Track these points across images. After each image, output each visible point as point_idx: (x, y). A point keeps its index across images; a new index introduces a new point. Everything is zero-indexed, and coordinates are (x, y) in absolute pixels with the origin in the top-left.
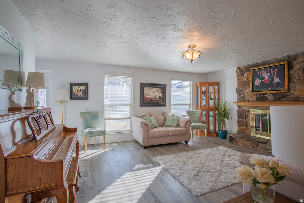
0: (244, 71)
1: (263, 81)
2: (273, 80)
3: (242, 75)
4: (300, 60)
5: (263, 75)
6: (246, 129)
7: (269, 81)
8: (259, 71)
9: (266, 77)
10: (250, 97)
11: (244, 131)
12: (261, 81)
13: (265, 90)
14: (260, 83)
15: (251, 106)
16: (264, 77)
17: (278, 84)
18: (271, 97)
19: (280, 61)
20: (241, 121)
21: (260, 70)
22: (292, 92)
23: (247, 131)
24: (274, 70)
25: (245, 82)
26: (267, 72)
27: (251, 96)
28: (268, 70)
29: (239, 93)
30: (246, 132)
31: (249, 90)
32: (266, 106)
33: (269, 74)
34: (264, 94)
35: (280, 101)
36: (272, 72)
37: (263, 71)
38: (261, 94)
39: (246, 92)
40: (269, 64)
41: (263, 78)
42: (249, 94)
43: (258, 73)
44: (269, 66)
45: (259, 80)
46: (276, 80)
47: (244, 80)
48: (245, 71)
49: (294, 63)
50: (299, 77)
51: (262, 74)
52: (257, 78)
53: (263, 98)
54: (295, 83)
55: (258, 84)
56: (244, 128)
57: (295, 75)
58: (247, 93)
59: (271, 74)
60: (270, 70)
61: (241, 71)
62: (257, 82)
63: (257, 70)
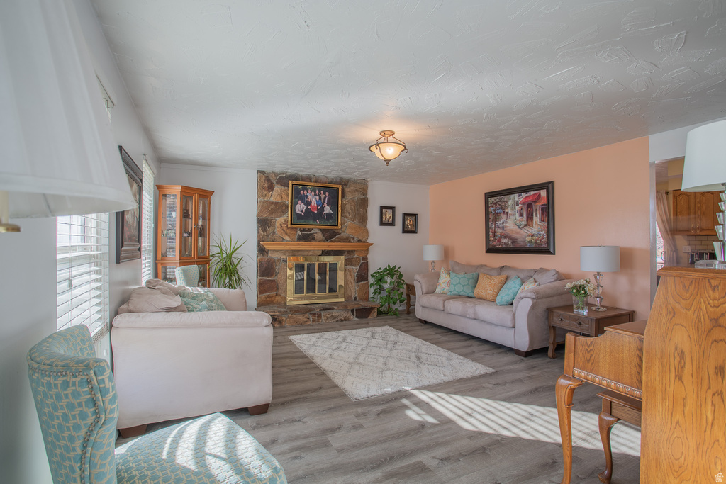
0: (275, 182)
1: (309, 207)
2: (322, 209)
3: (271, 188)
4: (352, 188)
5: (309, 197)
6: (277, 295)
7: (318, 210)
8: (303, 189)
9: (314, 203)
10: (286, 234)
11: (273, 299)
12: (305, 207)
13: (311, 222)
14: (304, 211)
15: (287, 251)
16: (311, 201)
17: (329, 215)
18: (319, 236)
19: (331, 183)
20: (266, 280)
21: (305, 187)
22: (343, 230)
23: (278, 298)
24: (324, 193)
25: (276, 203)
26: (315, 195)
27: (288, 231)
28: (317, 192)
29: (263, 224)
30: (276, 301)
31: (283, 221)
32: (314, 250)
33: (318, 197)
34: (309, 230)
35: (331, 241)
36: (323, 196)
37: (309, 191)
38: (304, 230)
39: (277, 224)
40: (316, 182)
41: (308, 203)
42: (285, 229)
43: (302, 192)
44: (316, 184)
45: (303, 205)
46: (327, 210)
47: (272, 199)
48: (277, 183)
49: (347, 190)
50: (352, 209)
51: (307, 196)
52: (300, 201)
53: (308, 235)
54: (346, 217)
55: (302, 211)
56: (273, 293)
57: (348, 207)
58: (281, 225)
59: (320, 199)
60: (320, 191)
61: (268, 181)
62: (300, 207)
63: (301, 187)
